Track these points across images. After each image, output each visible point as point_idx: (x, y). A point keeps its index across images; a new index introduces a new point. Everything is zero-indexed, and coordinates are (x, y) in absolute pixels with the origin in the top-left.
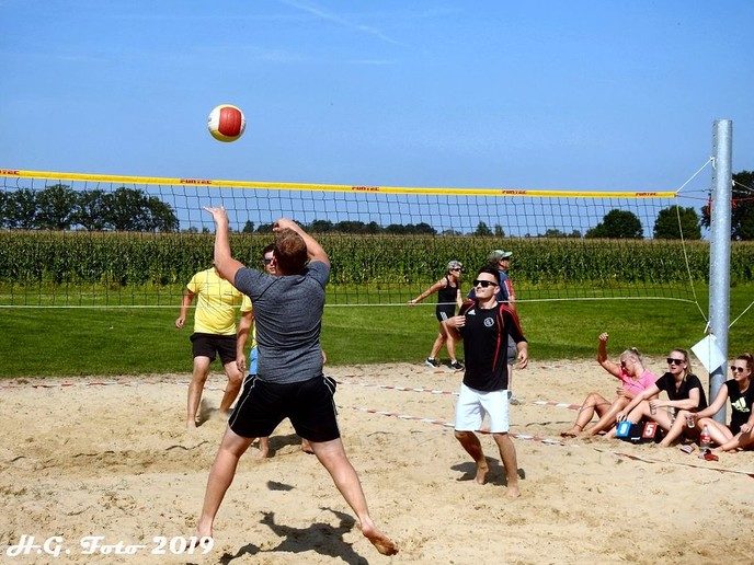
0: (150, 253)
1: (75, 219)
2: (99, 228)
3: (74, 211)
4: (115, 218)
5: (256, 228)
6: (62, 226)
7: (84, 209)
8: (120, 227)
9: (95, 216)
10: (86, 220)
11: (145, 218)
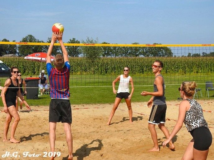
0: (193, 64)
1: (141, 54)
2: (148, 56)
3: (140, 51)
4: (153, 53)
5: (191, 55)
6: (137, 56)
7: (143, 50)
8: (154, 56)
9: (146, 52)
10: (144, 54)
11: (162, 53)
